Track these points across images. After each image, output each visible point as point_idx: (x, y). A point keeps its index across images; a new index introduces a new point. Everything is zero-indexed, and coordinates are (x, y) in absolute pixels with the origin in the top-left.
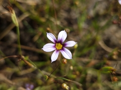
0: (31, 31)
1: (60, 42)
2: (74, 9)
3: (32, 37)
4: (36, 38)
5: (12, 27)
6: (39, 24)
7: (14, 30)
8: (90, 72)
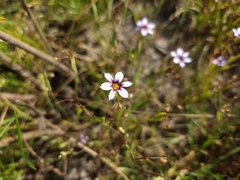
0: (88, 87)
1: (117, 82)
2: (130, 66)
3: (89, 93)
4: (93, 94)
5: (70, 81)
6: (96, 80)
7: (72, 85)
8: (145, 129)
